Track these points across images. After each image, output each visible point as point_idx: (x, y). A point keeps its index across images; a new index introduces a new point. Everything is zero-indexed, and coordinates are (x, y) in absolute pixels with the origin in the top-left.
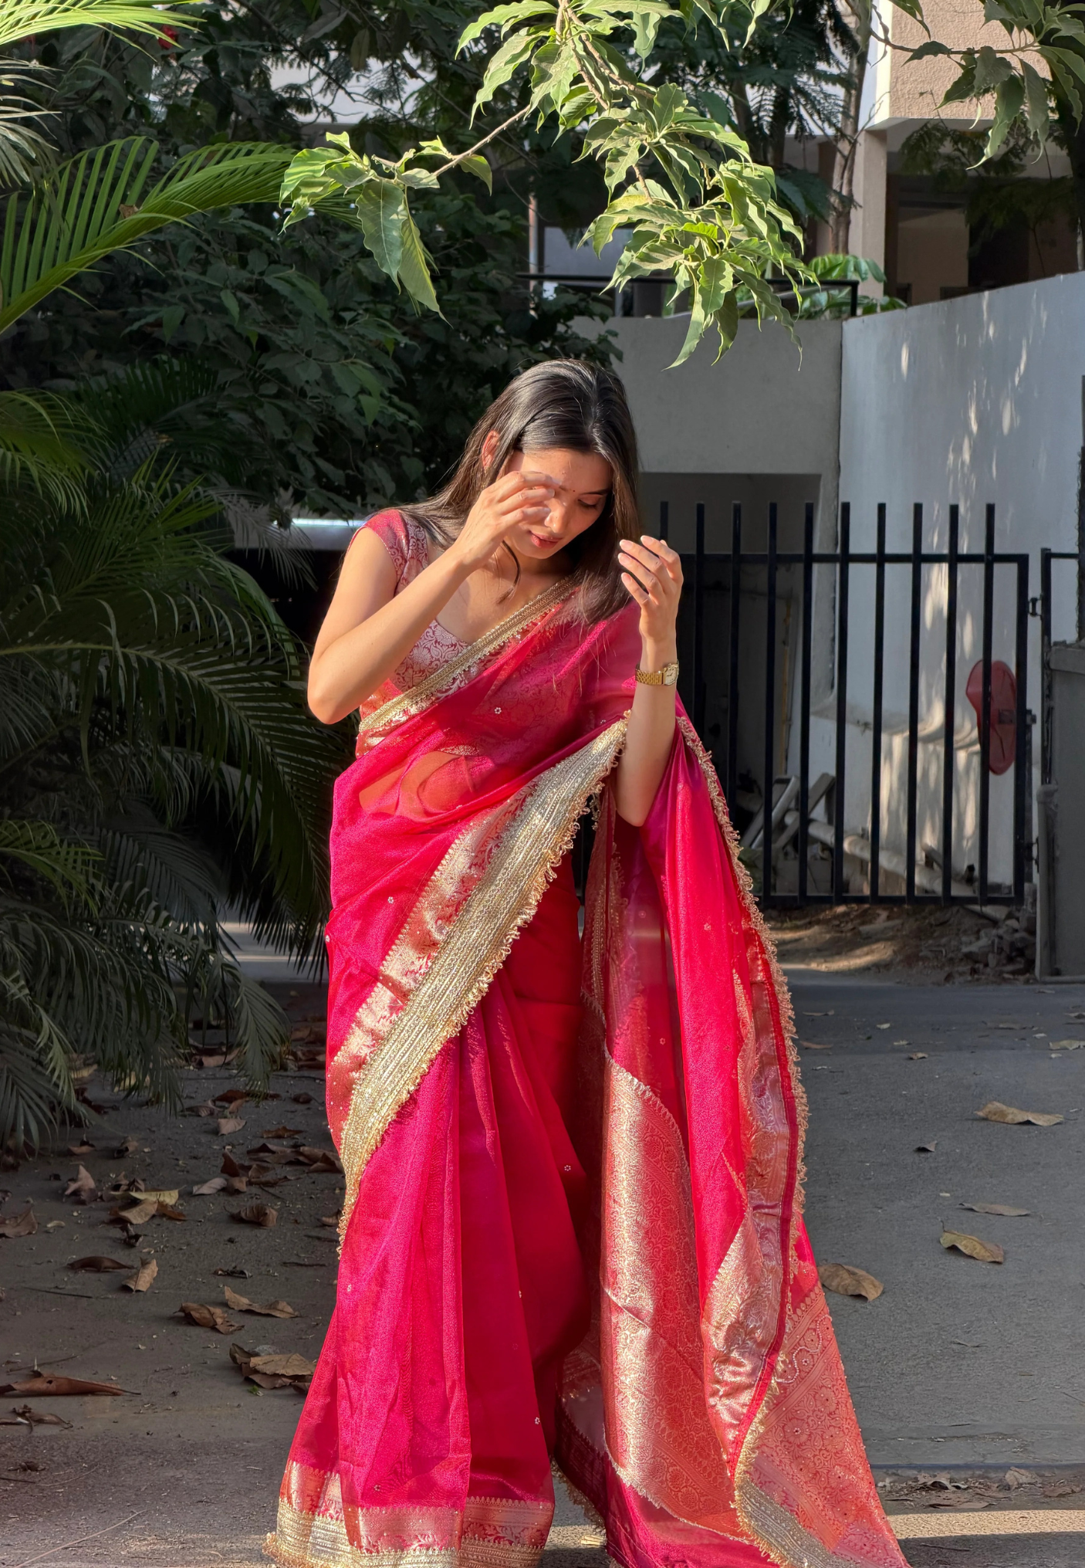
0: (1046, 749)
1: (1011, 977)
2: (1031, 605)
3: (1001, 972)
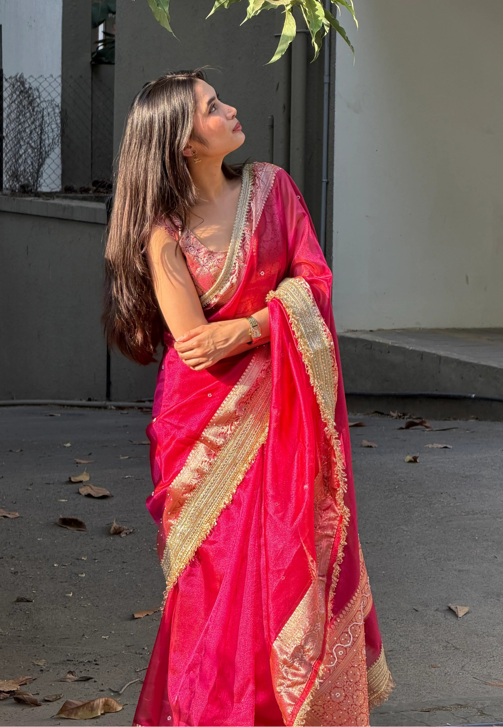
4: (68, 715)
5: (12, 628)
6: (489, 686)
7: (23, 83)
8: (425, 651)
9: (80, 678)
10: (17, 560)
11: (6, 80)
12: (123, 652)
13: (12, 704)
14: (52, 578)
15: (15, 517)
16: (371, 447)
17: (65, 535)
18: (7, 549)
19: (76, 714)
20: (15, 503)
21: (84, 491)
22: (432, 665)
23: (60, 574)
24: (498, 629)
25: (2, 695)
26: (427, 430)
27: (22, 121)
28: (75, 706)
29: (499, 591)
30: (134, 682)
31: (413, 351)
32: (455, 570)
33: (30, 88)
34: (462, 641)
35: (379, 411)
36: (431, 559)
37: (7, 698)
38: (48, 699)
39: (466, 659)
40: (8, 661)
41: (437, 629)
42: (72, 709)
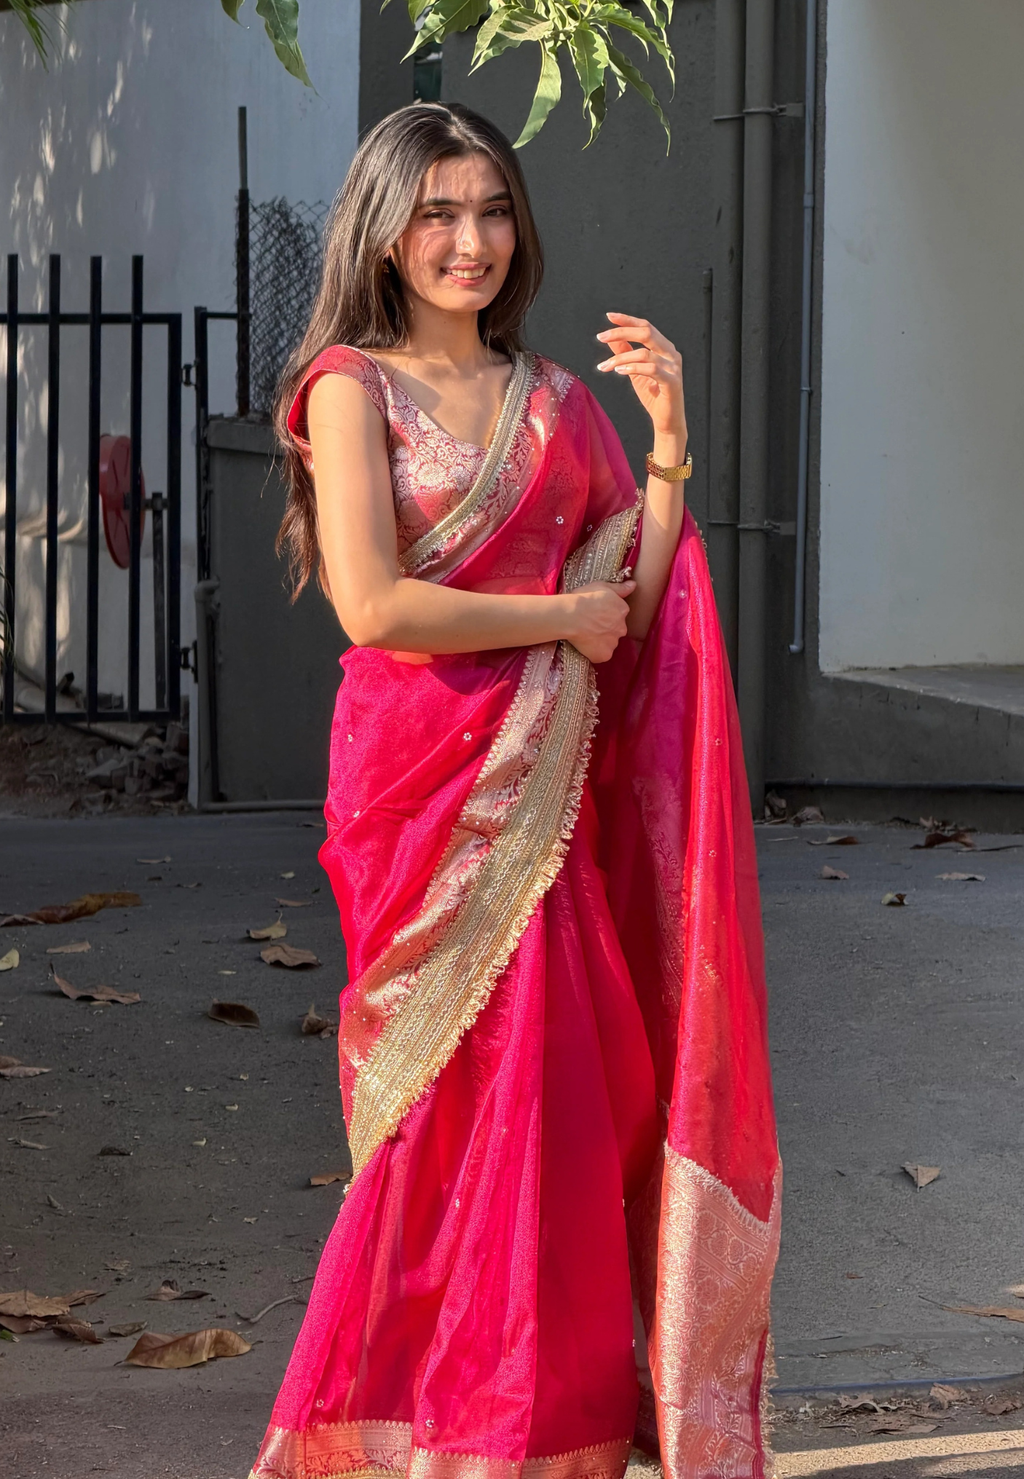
0: (203, 541)
1: (161, 804)
2: (184, 372)
3: (149, 799)
4: (146, 1361)
5: (83, 1202)
6: (947, 1313)
7: (285, 216)
8: (841, 1249)
9: (186, 1293)
10: (121, 1079)
11: (255, 210)
12: (278, 1247)
13: (50, 1340)
14: (176, 1113)
15: (133, 1001)
16: (836, 878)
17: (218, 1035)
18: (105, 1060)
19: (161, 1359)
20: (139, 977)
21: (269, 955)
22: (848, 1274)
23: (194, 1105)
24: (988, 1208)
25: (32, 1324)
26: (965, 849)
27: (284, 285)
28: (160, 1344)
29: (1005, 1140)
30: (285, 1302)
31: (962, 706)
32: (931, 1101)
33: (300, 225)
34: (914, 1231)
35: (901, 816)
36: (890, 1081)
37: (41, 1329)
38: (118, 1331)
39: (916, 1264)
40: (61, 1262)
41: (872, 1208)
42: (155, 1349)
